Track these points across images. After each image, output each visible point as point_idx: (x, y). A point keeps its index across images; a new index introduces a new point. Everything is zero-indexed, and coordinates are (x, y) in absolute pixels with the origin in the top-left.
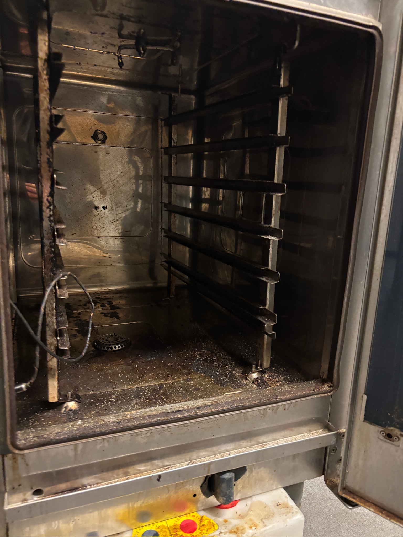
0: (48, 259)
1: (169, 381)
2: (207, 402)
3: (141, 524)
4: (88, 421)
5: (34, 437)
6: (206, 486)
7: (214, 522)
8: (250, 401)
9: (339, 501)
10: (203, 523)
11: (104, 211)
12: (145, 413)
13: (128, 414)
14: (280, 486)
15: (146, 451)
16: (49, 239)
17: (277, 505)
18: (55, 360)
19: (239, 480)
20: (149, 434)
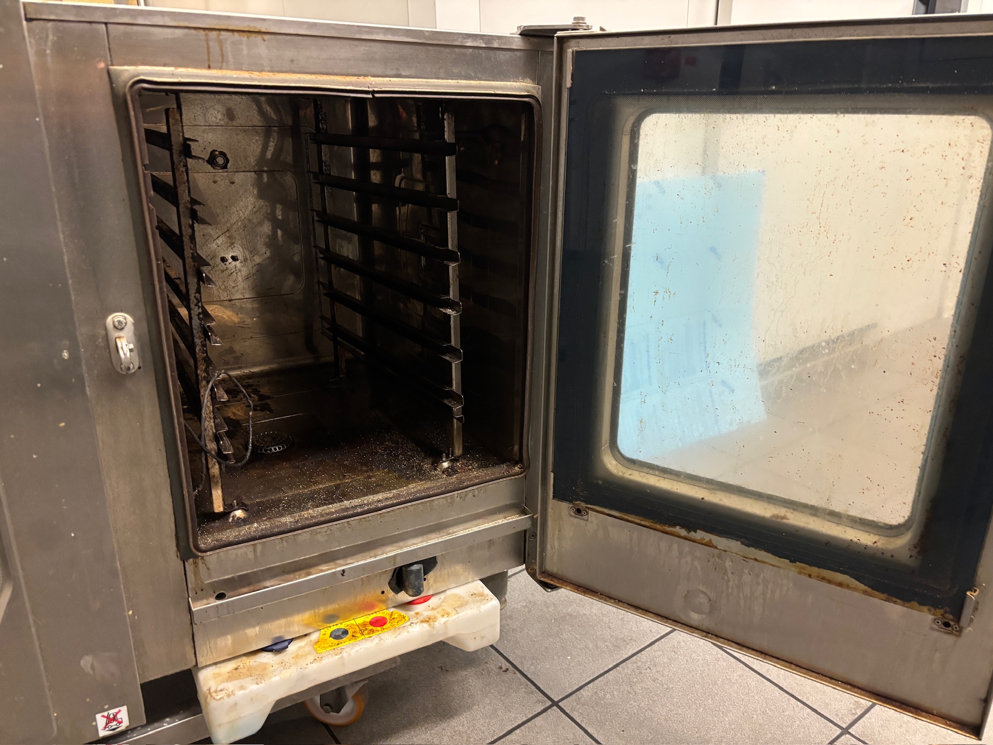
0: (201, 359)
1: (347, 481)
2: (388, 495)
3: (328, 625)
4: (264, 524)
5: (212, 541)
6: (394, 582)
7: (404, 615)
8: (435, 490)
9: (537, 585)
10: (393, 617)
11: (234, 263)
12: (323, 511)
13: (305, 514)
14: (476, 579)
15: (327, 551)
16: (200, 338)
17: (472, 595)
18: (217, 466)
19: (430, 573)
20: (329, 532)
